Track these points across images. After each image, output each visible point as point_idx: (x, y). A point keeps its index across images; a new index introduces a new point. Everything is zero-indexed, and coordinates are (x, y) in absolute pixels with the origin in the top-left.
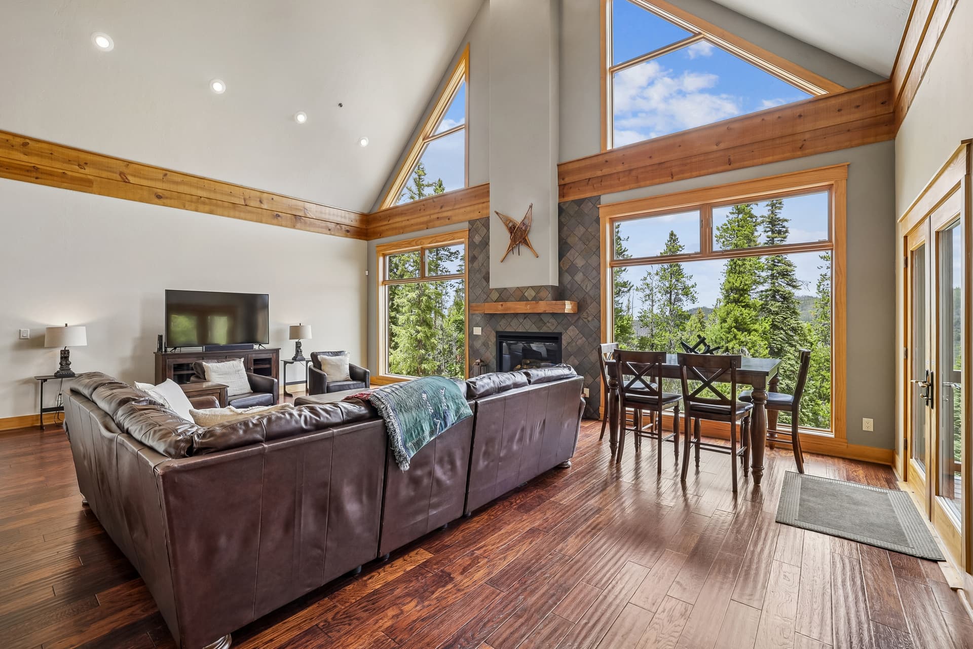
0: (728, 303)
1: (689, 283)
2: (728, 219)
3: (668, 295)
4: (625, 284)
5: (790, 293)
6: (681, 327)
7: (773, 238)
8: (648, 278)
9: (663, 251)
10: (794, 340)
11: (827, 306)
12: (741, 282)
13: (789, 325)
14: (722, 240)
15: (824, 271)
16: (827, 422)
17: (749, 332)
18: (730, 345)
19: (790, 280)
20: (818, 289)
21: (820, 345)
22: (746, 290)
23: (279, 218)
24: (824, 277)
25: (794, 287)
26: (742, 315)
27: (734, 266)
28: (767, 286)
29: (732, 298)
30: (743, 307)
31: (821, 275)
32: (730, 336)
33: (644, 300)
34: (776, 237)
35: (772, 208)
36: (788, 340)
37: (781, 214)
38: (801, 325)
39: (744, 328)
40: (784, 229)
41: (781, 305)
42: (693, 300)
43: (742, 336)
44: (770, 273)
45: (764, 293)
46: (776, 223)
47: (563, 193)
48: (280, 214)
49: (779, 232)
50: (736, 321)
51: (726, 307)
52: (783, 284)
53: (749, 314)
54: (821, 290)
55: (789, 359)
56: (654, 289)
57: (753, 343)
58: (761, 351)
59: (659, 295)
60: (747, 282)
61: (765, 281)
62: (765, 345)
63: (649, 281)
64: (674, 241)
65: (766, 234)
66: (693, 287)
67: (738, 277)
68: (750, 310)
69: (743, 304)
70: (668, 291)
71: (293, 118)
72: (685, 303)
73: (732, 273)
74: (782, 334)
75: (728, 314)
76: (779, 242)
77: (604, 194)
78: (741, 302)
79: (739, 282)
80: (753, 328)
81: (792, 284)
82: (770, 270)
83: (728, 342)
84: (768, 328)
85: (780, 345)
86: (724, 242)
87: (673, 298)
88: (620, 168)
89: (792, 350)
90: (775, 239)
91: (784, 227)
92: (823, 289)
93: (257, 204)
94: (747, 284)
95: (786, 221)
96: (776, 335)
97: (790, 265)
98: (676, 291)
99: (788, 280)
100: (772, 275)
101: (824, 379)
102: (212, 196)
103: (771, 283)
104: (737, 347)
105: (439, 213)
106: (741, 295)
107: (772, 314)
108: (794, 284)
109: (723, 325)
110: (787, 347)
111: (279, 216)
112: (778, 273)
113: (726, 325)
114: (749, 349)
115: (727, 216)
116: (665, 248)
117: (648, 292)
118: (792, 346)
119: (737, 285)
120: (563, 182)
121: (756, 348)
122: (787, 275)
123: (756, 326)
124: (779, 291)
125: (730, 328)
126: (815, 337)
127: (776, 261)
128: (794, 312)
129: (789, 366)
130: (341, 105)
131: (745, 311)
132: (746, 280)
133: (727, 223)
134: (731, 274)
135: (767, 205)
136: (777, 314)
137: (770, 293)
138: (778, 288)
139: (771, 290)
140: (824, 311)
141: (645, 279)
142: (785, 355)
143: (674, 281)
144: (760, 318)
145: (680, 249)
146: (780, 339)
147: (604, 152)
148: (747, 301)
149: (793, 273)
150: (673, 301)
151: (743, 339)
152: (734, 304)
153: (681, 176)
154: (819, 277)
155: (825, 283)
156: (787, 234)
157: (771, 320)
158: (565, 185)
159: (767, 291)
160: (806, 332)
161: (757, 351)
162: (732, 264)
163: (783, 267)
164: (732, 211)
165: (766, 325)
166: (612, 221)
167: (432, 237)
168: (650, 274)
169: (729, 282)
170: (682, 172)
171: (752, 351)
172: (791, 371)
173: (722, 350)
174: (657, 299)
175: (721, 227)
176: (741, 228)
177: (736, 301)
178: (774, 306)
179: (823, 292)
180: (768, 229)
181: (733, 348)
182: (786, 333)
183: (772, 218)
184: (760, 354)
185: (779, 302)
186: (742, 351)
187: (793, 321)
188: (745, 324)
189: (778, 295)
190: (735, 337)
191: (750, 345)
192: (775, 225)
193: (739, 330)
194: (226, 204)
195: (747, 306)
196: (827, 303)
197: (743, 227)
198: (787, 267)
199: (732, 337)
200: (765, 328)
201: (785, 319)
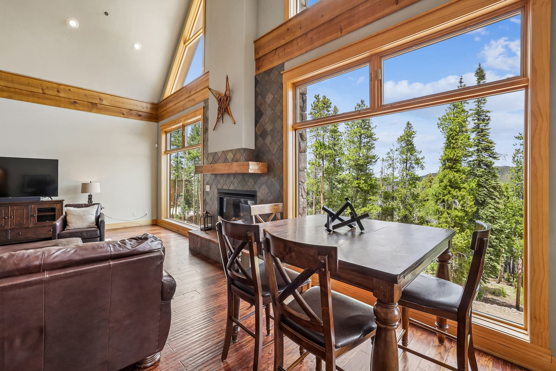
0: (445, 169)
1: (419, 156)
2: (446, 112)
3: (405, 164)
4: (374, 157)
5: (491, 162)
6: (413, 186)
7: (479, 124)
8: (391, 153)
9: (402, 135)
10: (494, 195)
11: (520, 171)
12: (454, 155)
13: (490, 184)
14: (442, 127)
15: (518, 147)
16: (520, 253)
17: (460, 189)
18: (446, 198)
19: (491, 153)
20: (513, 160)
21: (515, 199)
22: (457, 160)
23: (77, 104)
24: (518, 151)
25: (495, 158)
26: (454, 177)
27: (449, 144)
28: (474, 157)
29: (447, 165)
30: (455, 172)
31: (516, 150)
32: (446, 192)
33: (388, 167)
34: (481, 124)
35: (478, 103)
36: (490, 195)
37: (485, 108)
38: (499, 184)
39: (456, 186)
40: (487, 118)
41: (484, 170)
42: (422, 168)
43: (454, 192)
44: (476, 148)
45: (471, 162)
46: (481, 114)
47: (259, 66)
48: (77, 101)
49: (483, 120)
50: (450, 181)
51: (443, 172)
52: (486, 156)
53: (460, 177)
54: (516, 160)
55: (490, 208)
56: (394, 160)
57: (462, 197)
58: (468, 203)
59: (398, 164)
60: (458, 155)
61: (473, 154)
62: (471, 198)
63: (391, 155)
64: (410, 128)
65: (474, 122)
66: (422, 159)
67: (452, 151)
68: (460, 174)
69: (455, 170)
70: (406, 161)
71: (65, 23)
72: (416, 169)
73: (448, 148)
74: (484, 190)
75: (445, 176)
76: (483, 127)
77: (287, 61)
78: (454, 168)
79: (452, 154)
80: (462, 187)
81: (493, 156)
82: (476, 146)
83: (444, 196)
84: (475, 186)
85: (484, 198)
86: (443, 128)
87: (408, 166)
88: (298, 33)
89: (492, 202)
90: (480, 125)
91: (487, 116)
92: (517, 160)
93: (56, 93)
94: (459, 156)
95: (488, 112)
96: (480, 192)
97: (491, 143)
98: (410, 161)
99: (489, 153)
100: (478, 150)
101: (517, 222)
102: (10, 85)
103: (477, 155)
104: (451, 199)
105: (189, 97)
106: (454, 164)
107: (478, 177)
108: (495, 156)
109: (441, 184)
110: (488, 200)
111: (76, 103)
112: (482, 149)
113: (442, 184)
114: (460, 201)
115: (446, 110)
116: (404, 133)
117: (390, 162)
118: (492, 199)
119: (451, 156)
120: (258, 57)
121: (464, 200)
122: (489, 150)
123: (465, 185)
124: (482, 161)
125: (445, 187)
126: (511, 193)
127: (481, 140)
128: (494, 175)
129: (490, 213)
130: (106, 14)
131: (457, 175)
132: (458, 153)
133: (446, 115)
134: (447, 150)
135: (475, 102)
136: (482, 177)
137: (476, 162)
138: (481, 159)
139: (476, 160)
140: (518, 175)
141: (389, 153)
142: (487, 206)
143: (409, 154)
144: (469, 180)
145: (414, 134)
146: (483, 194)
147: (287, 20)
148: (458, 168)
149: (493, 148)
150: (408, 168)
151: (455, 194)
152: (449, 170)
153: (349, 29)
154: (515, 152)
155: (519, 155)
156: (489, 121)
157: (477, 181)
158: (260, 58)
159: (473, 161)
160: (504, 190)
161: (465, 202)
162: (448, 142)
163: (486, 144)
164: (450, 107)
165: (473, 184)
166: (295, 86)
167: (185, 116)
168: (392, 150)
169: (446, 155)
170: (350, 24)
171: (462, 202)
172: (492, 217)
173: (441, 201)
174: (396, 167)
175: (442, 118)
176: (456, 118)
177: (451, 168)
178: (479, 172)
179: (518, 162)
180: (475, 118)
181: (447, 200)
182: (488, 190)
183: (478, 110)
184: (467, 204)
185: (482, 168)
186: (454, 202)
187: (493, 182)
188: (457, 183)
189: (482, 164)
190: (449, 193)
191: (460, 198)
192: (480, 115)
193: (452, 187)
194: (25, 92)
195: (458, 171)
196: (520, 169)
197: (457, 117)
198: (489, 144)
199: (447, 192)
200: (472, 187)
201: (488, 180)
